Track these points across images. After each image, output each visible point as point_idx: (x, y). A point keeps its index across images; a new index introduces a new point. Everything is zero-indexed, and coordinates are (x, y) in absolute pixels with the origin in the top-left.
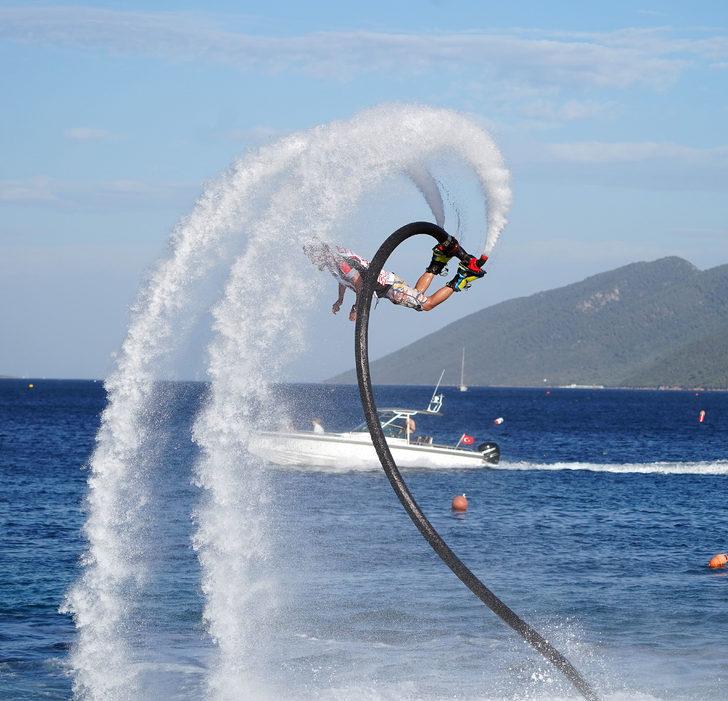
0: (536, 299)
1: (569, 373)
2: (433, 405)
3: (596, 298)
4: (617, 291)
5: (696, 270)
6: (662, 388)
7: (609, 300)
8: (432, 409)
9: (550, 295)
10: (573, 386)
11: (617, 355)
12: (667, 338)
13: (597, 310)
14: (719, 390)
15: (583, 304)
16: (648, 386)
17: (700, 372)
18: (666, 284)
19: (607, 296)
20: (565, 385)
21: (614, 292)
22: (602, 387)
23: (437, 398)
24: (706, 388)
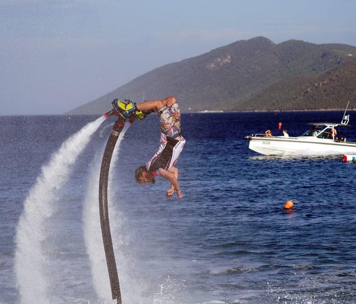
0: (184, 63)
1: (203, 104)
2: (344, 121)
3: (218, 62)
4: (229, 57)
5: (273, 44)
6: (256, 111)
7: (225, 62)
8: (343, 123)
9: (191, 60)
10: (206, 111)
11: (230, 93)
12: (258, 82)
13: (218, 68)
14: (288, 111)
15: (210, 65)
16: (248, 110)
17: (277, 102)
18: (256, 52)
19: (223, 60)
20: (201, 111)
21: (227, 58)
22: (222, 112)
23: (346, 117)
24: (281, 110)
